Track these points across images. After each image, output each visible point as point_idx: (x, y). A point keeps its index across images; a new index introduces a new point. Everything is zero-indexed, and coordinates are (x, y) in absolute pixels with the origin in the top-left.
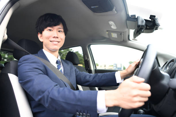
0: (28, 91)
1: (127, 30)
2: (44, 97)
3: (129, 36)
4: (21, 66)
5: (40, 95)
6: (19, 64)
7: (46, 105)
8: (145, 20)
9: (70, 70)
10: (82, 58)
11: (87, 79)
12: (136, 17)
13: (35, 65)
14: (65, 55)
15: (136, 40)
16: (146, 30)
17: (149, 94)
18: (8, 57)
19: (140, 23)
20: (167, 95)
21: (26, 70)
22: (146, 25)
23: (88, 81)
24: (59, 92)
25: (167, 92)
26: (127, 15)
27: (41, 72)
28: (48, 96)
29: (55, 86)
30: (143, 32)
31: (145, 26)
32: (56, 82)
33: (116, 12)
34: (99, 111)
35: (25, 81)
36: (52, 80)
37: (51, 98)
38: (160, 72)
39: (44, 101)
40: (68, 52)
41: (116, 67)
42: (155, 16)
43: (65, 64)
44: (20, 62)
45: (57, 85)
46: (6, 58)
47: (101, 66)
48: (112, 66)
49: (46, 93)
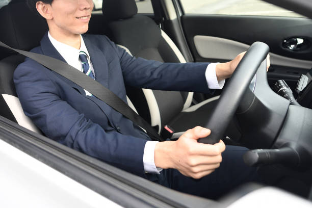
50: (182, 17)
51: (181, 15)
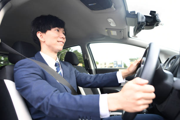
0: (26, 99)
1: (126, 27)
2: (43, 104)
3: (129, 33)
4: (17, 71)
5: (40, 102)
6: (15, 69)
7: (47, 113)
8: (145, 16)
9: (70, 71)
10: (82, 56)
11: (88, 80)
12: (136, 13)
13: (32, 70)
14: (63, 54)
15: (137, 37)
16: (146, 27)
17: (153, 96)
18: (4, 60)
19: (140, 20)
20: (171, 95)
21: (23, 76)
22: (147, 21)
23: (89, 83)
24: (59, 98)
25: (171, 92)
26: (127, 12)
27: (39, 77)
28: (48, 103)
29: (54, 92)
30: (143, 29)
31: (145, 23)
32: (55, 87)
33: (115, 9)
34: (102, 116)
35: (22, 87)
36: (51, 85)
37: (51, 105)
38: (163, 71)
39: (44, 108)
40: (67, 51)
41: (117, 64)
42: (155, 12)
43: (64, 66)
44: (16, 68)
45: (57, 90)
46: (2, 61)
47: (101, 64)
48: (113, 63)
49: (45, 100)
50: (96, 69)
51: (95, 68)
